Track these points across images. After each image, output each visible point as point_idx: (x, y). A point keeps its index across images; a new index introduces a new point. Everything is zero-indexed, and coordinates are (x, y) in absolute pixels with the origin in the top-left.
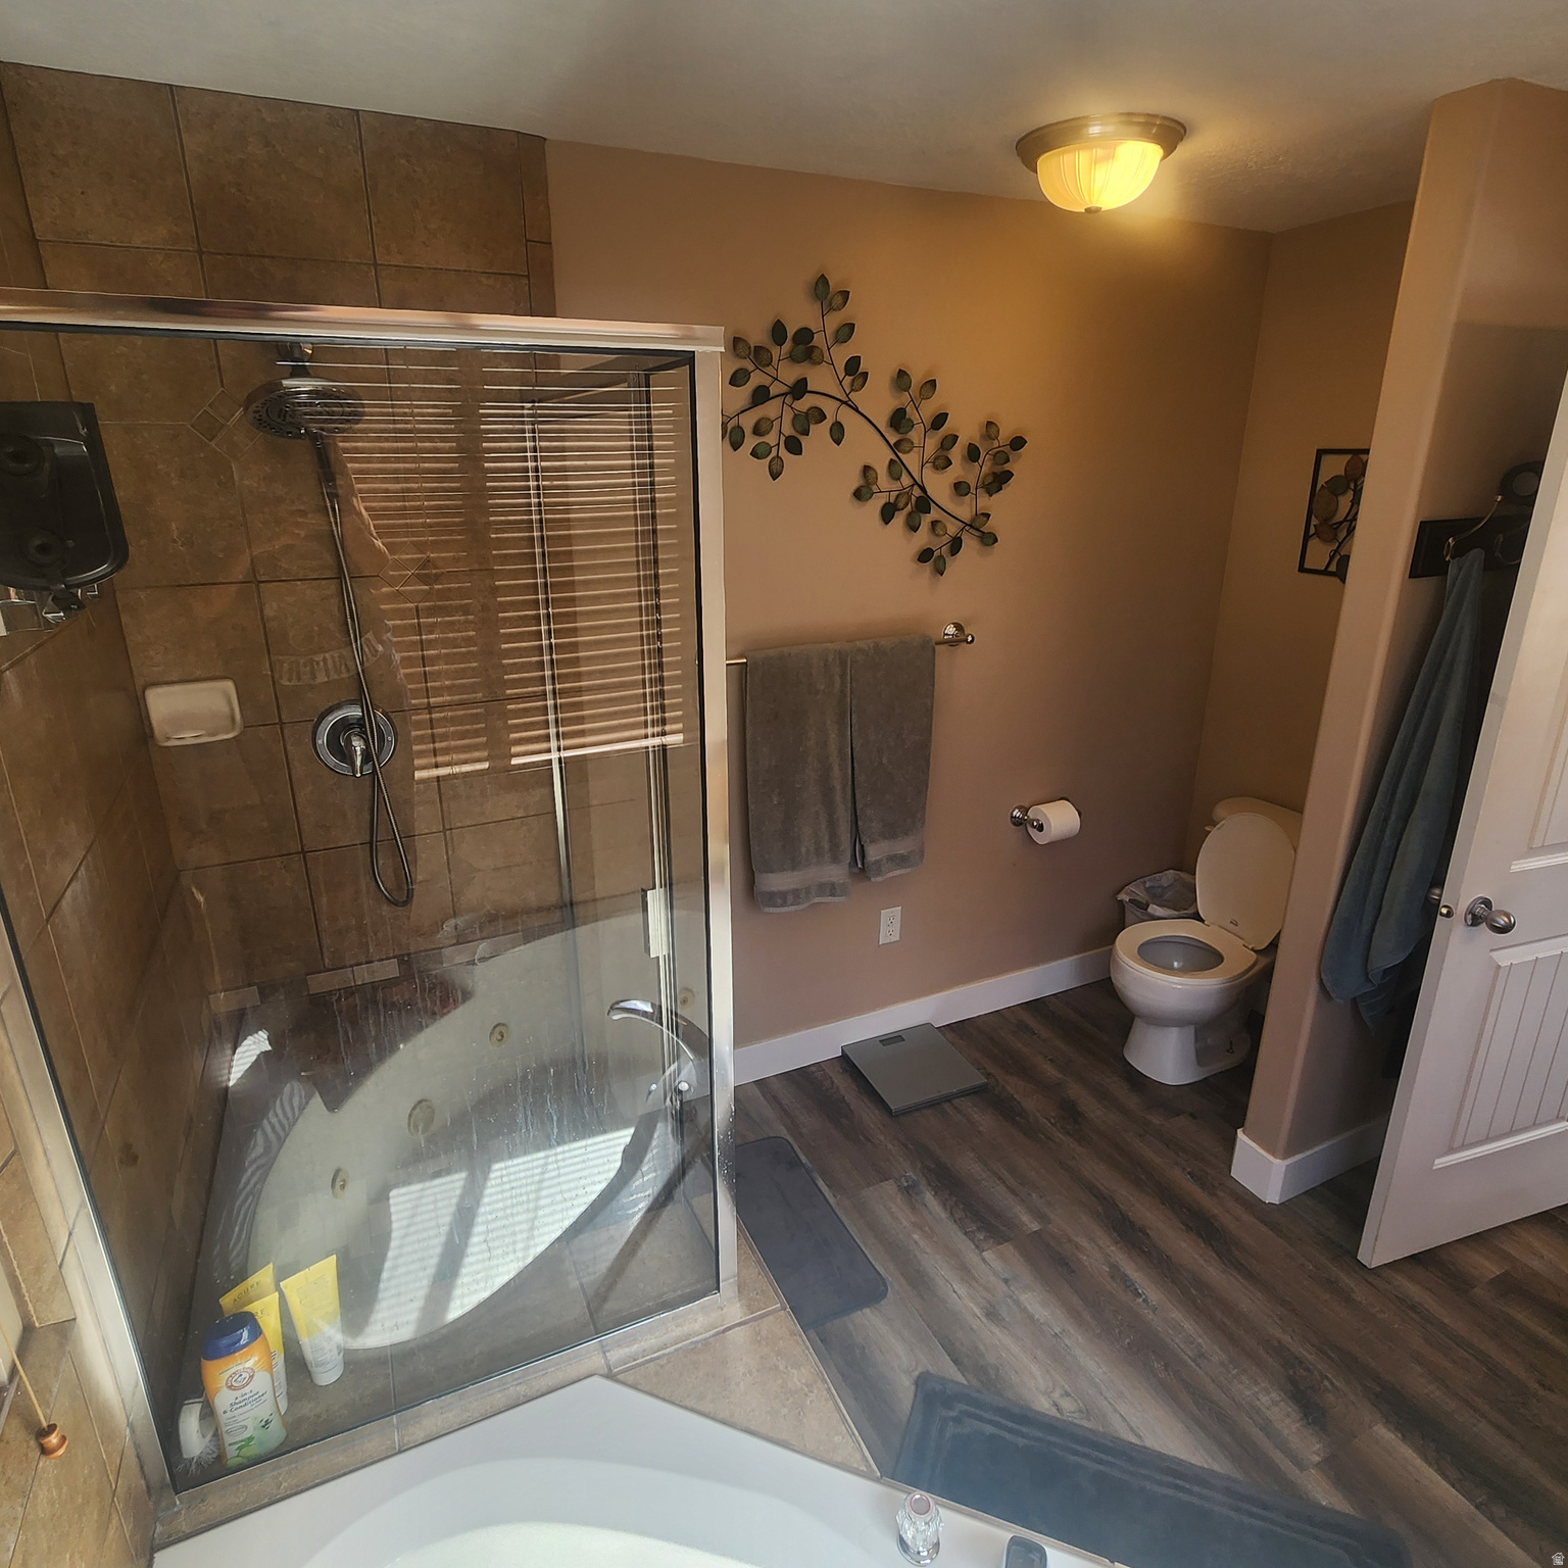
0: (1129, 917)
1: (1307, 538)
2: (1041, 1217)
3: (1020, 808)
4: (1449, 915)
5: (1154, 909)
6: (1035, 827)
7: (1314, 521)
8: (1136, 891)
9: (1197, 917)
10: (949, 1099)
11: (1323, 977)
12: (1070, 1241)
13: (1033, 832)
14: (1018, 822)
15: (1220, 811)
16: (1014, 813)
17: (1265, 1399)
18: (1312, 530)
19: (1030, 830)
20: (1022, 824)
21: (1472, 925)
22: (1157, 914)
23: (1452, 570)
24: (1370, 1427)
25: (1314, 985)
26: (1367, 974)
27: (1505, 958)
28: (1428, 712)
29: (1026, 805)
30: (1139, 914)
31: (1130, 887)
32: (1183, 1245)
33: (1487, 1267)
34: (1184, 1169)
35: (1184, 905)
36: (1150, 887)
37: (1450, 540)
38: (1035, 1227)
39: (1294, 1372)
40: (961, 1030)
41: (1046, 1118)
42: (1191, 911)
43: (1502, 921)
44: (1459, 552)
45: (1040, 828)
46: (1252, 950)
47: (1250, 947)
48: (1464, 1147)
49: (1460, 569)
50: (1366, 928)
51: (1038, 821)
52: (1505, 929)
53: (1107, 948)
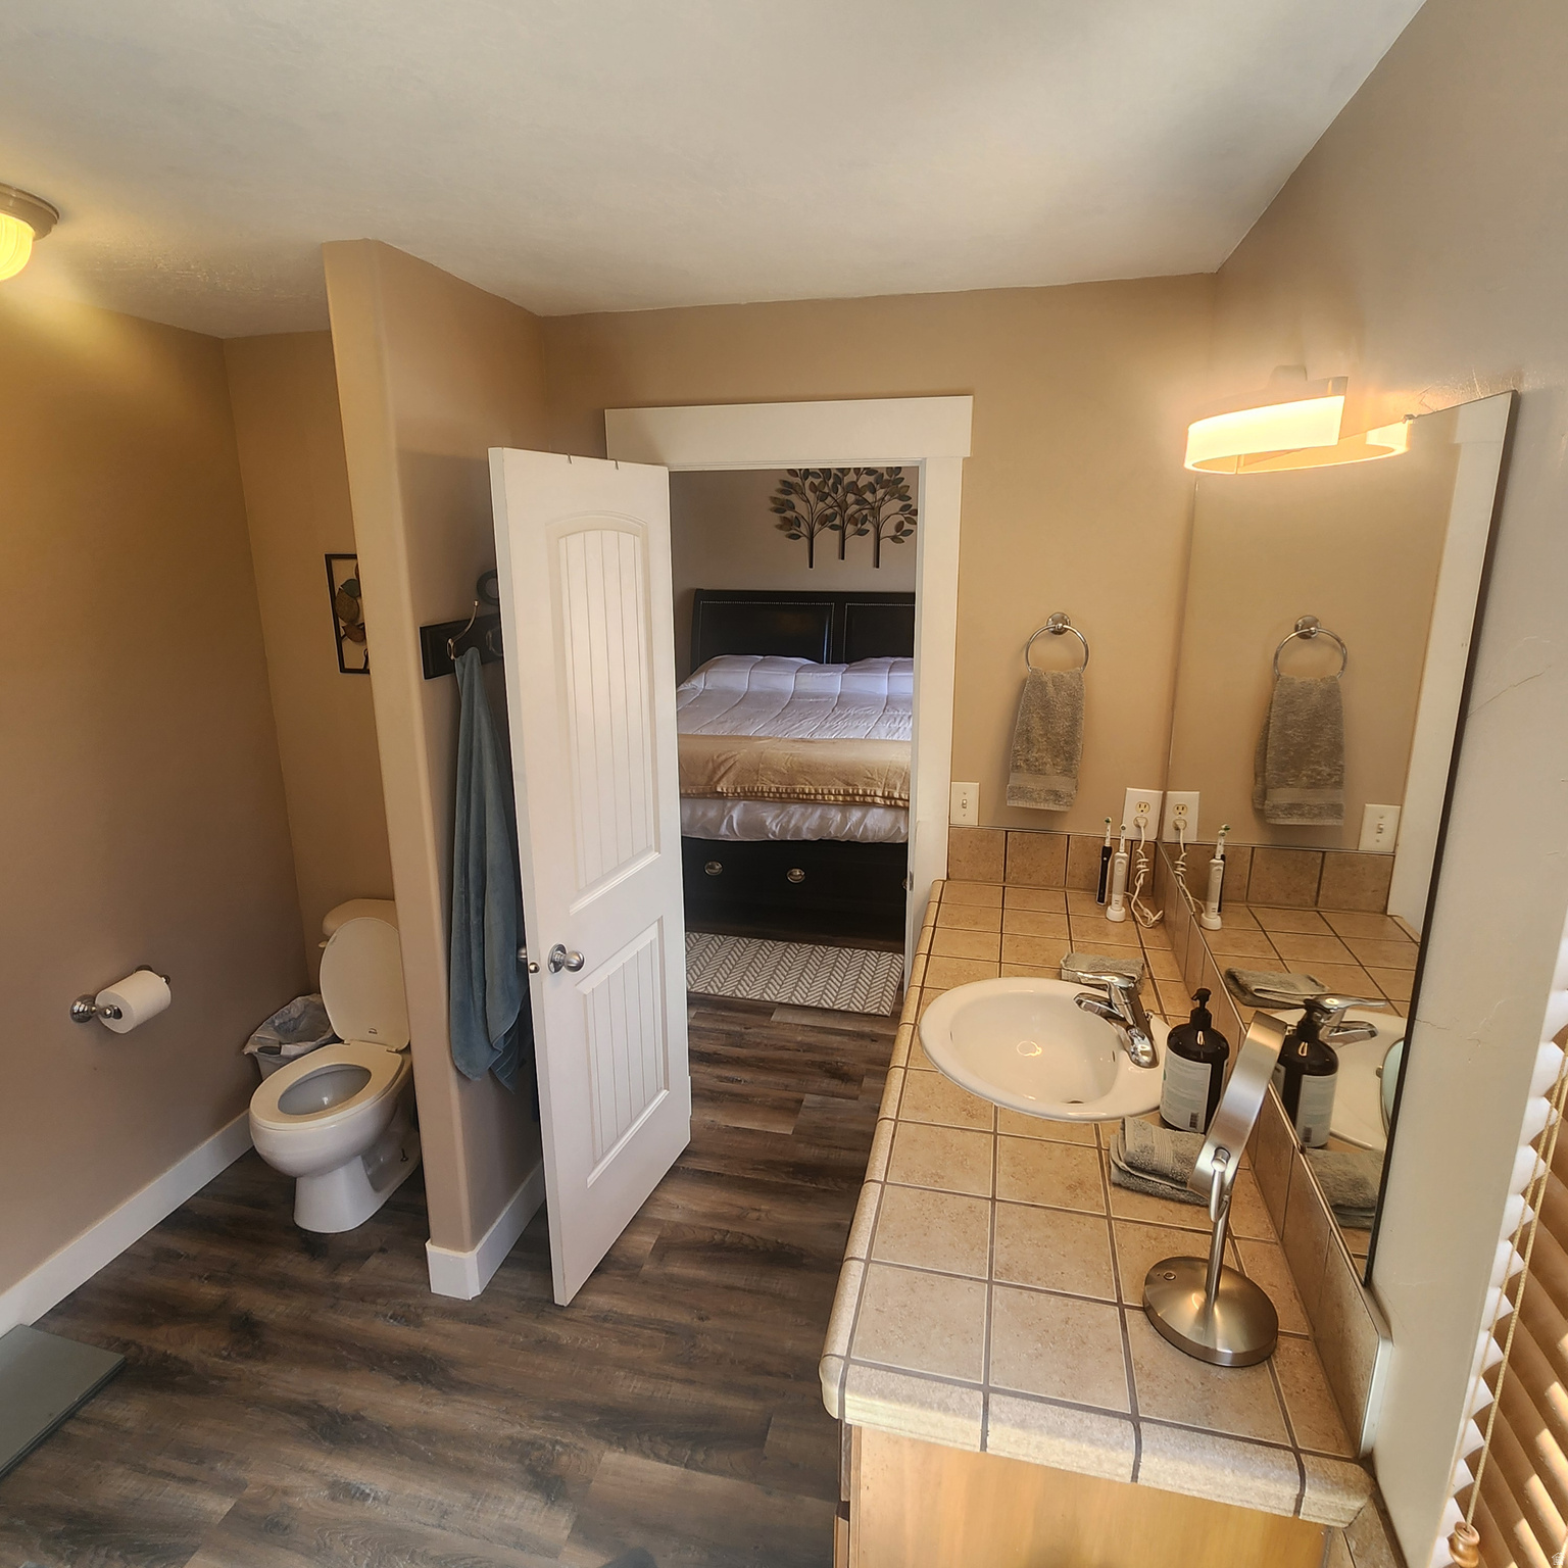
0: (264, 1067)
1: (339, 640)
2: (233, 1487)
3: (82, 999)
4: (536, 970)
5: (289, 1050)
6: (110, 1016)
7: (342, 623)
8: (266, 1035)
9: (336, 1040)
10: (71, 1415)
11: (457, 1064)
12: (275, 1491)
13: (109, 1023)
14: (82, 1018)
15: (329, 924)
16: (76, 1008)
17: (511, 1511)
18: (343, 633)
19: (106, 1022)
20: (90, 1018)
21: (556, 971)
22: (293, 1053)
23: (458, 666)
24: (599, 1460)
25: (452, 1074)
26: (492, 1046)
27: (586, 987)
28: (473, 796)
29: (91, 993)
30: (274, 1061)
31: (257, 1034)
32: (402, 1402)
33: (646, 1241)
34: (385, 1316)
35: (320, 1032)
36: (280, 1024)
37: (450, 641)
38: (227, 1505)
39: (531, 1460)
40: (73, 1307)
41: (216, 1356)
42: (328, 1036)
43: (575, 961)
44: (460, 653)
45: (118, 1014)
46: (397, 1052)
47: (394, 1050)
48: (604, 1155)
49: (464, 666)
50: (479, 1003)
51: (111, 1007)
52: (578, 967)
53: (242, 1115)
